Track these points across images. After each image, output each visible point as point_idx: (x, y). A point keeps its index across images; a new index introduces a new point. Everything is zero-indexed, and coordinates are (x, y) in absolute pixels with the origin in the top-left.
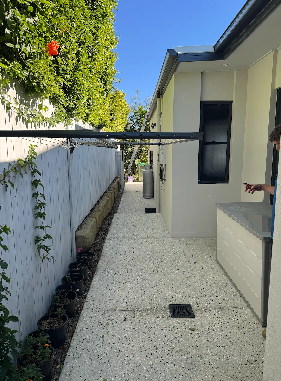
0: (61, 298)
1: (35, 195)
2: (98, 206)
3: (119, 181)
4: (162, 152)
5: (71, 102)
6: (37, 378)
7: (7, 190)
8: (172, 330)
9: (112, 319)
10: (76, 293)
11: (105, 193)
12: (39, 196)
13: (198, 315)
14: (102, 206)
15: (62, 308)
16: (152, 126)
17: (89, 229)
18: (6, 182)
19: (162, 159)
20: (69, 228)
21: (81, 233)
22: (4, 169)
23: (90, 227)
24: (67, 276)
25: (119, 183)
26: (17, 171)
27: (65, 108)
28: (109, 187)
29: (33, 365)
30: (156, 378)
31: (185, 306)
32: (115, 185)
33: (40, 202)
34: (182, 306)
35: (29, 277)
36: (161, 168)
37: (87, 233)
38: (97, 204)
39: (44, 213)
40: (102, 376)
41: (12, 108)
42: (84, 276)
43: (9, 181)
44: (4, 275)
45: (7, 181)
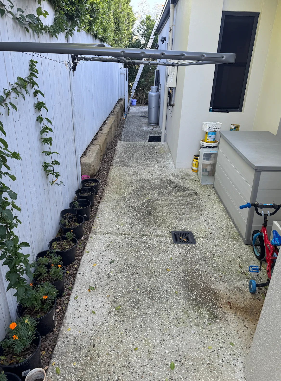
0: (69, 222)
1: (40, 119)
2: (101, 132)
3: (122, 105)
4: (173, 72)
5: (73, 7)
6: (52, 293)
7: (9, 113)
8: (174, 254)
9: (118, 242)
10: (83, 217)
11: (108, 117)
12: (43, 120)
13: (199, 242)
14: (105, 132)
15: (72, 232)
16: (162, 40)
17: (94, 156)
18: (8, 105)
19: (172, 81)
20: (74, 155)
21: (86, 160)
22: (4, 89)
23: (94, 154)
24: (75, 201)
25: (122, 107)
26: (18, 91)
27: (66, 14)
28: (112, 111)
29: (47, 282)
30: (159, 295)
31: (187, 233)
32: (118, 109)
33: (45, 127)
34: (183, 233)
35: (38, 203)
36: (170, 92)
37: (92, 160)
38: (101, 129)
39: (50, 139)
40: (110, 292)
41: (6, 12)
42: (91, 203)
43: (10, 103)
44: (14, 204)
45: (8, 103)
